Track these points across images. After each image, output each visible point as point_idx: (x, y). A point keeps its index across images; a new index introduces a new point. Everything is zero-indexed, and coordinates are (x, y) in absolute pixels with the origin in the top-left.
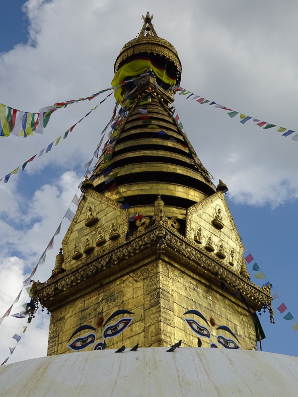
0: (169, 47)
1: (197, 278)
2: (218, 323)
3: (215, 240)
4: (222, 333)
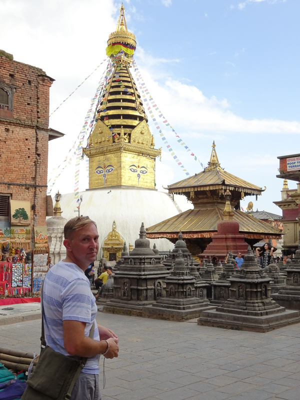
1: (134, 153)
2: (141, 166)
3: (141, 139)
4: (142, 169)
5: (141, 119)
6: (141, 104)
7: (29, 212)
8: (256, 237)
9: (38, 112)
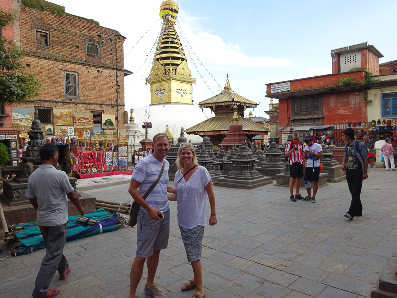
1: (179, 82)
2: (183, 90)
5: (183, 59)
6: (182, 49)
7: (114, 121)
8: (253, 133)
9: (117, 59)
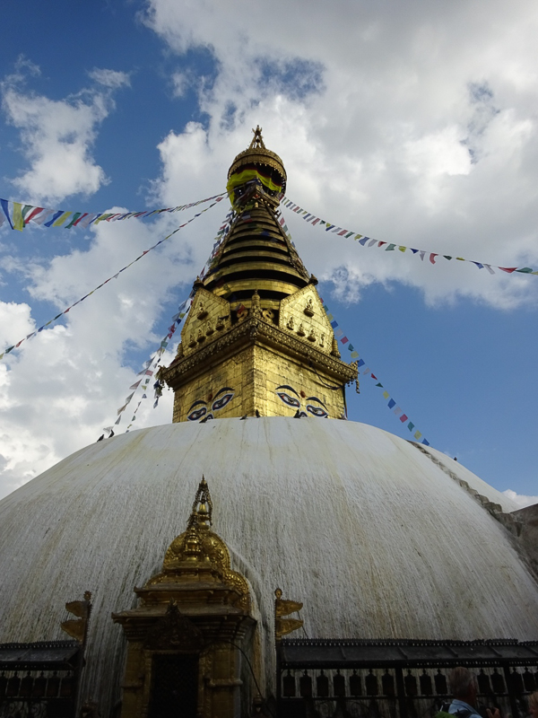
0: (274, 157)
1: (290, 359)
2: (308, 395)
3: (306, 326)
4: (311, 403)
